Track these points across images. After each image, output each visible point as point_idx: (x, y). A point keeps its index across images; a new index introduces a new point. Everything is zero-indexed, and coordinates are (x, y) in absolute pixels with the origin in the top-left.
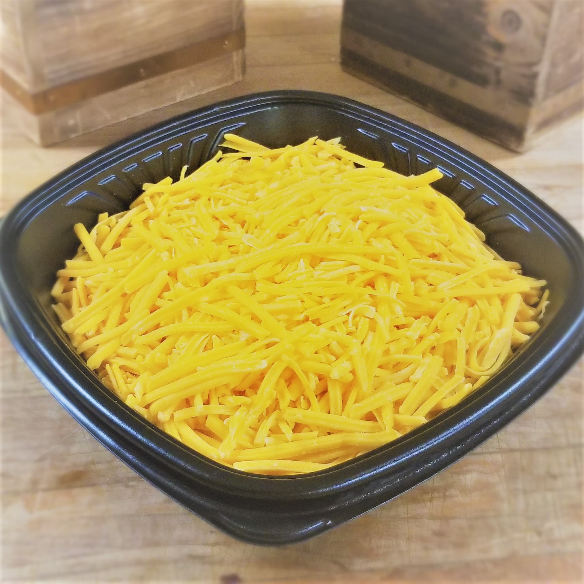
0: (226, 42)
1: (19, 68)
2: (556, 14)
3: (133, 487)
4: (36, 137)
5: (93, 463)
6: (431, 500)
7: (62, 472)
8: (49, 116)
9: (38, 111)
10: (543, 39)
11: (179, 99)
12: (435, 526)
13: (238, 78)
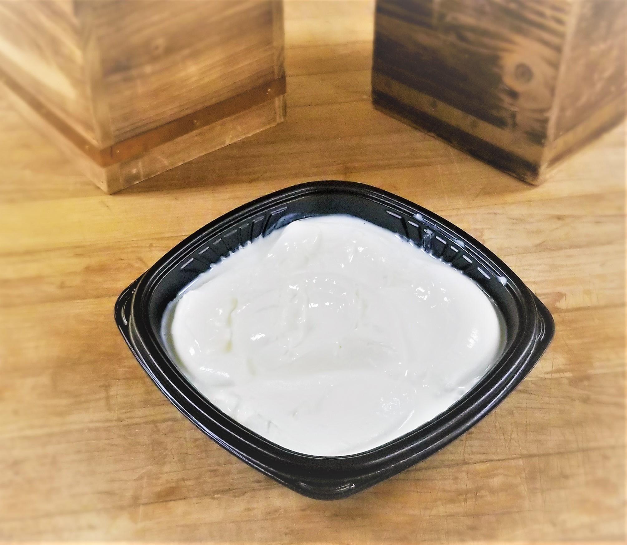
0: (269, 90)
1: (89, 127)
2: (563, 68)
3: (218, 499)
4: (104, 187)
5: (183, 480)
6: (465, 500)
7: (158, 489)
8: (115, 167)
9: (105, 165)
10: (552, 90)
11: (228, 142)
12: (469, 521)
13: (280, 120)
